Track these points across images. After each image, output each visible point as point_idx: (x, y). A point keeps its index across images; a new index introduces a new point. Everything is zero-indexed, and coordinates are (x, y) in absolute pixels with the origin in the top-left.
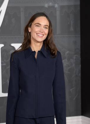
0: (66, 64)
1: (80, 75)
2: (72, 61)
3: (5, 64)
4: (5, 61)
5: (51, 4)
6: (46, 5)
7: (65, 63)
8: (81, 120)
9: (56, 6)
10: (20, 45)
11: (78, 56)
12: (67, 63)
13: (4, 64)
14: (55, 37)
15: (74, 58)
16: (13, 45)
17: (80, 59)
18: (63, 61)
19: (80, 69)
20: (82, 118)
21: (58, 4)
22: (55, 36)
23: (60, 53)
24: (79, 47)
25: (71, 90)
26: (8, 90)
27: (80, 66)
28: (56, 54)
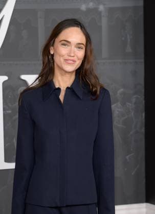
0: (118, 111)
1: (143, 130)
2: (129, 105)
3: (10, 112)
4: (10, 105)
5: (91, 5)
6: (83, 7)
7: (117, 109)
8: (144, 210)
9: (101, 8)
10: (36, 76)
11: (139, 97)
12: (120, 110)
13: (8, 112)
14: (98, 64)
15: (134, 100)
16: (23, 77)
17: (144, 102)
18: (113, 106)
19: (144, 121)
20: (146, 207)
21: (104, 5)
22: (99, 61)
23: (108, 92)
24: (142, 81)
25: (127, 157)
26: (15, 157)
27: (144, 114)
28: (98, 93)
